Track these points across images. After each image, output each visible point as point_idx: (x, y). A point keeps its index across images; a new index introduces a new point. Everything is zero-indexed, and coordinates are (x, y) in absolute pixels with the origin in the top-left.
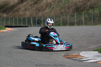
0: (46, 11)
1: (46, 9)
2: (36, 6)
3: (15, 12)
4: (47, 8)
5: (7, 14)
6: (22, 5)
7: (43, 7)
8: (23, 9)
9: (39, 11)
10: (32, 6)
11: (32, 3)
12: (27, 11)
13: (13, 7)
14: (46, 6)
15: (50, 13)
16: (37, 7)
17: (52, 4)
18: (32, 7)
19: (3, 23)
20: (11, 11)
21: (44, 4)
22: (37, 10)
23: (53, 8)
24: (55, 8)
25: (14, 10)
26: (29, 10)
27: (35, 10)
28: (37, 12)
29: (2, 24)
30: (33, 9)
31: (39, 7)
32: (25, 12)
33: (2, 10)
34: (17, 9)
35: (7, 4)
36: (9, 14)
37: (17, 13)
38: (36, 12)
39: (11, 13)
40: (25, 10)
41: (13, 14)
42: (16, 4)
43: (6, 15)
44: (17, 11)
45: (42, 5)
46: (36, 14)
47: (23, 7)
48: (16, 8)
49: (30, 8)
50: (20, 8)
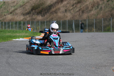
0: (92, 12)
1: (92, 10)
2: (79, 5)
3: (53, 14)
4: (94, 8)
5: (43, 16)
6: (62, 5)
7: (87, 8)
8: (62, 9)
9: (83, 12)
10: (74, 6)
11: (74, 2)
12: (67, 12)
13: (50, 7)
14: (92, 6)
15: (98, 15)
16: (80, 7)
17: (100, 4)
18: (74, 8)
19: (38, 28)
20: (47, 12)
21: (90, 3)
22: (81, 11)
23: (101, 8)
24: (103, 8)
25: (51, 11)
26: (70, 11)
27: (77, 11)
28: (81, 14)
29: (36, 29)
30: (76, 9)
31: (84, 7)
32: (66, 14)
33: (37, 11)
34: (55, 10)
35: (43, 3)
36: (46, 16)
37: (55, 15)
38: (79, 14)
39: (48, 14)
40: (66, 11)
41: (50, 16)
42: (53, 4)
43: (41, 17)
44: (56, 12)
45: (87, 5)
46: (79, 16)
47: (63, 6)
48: (53, 8)
49: (72, 9)
50: (59, 9)
